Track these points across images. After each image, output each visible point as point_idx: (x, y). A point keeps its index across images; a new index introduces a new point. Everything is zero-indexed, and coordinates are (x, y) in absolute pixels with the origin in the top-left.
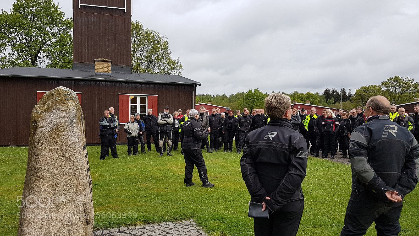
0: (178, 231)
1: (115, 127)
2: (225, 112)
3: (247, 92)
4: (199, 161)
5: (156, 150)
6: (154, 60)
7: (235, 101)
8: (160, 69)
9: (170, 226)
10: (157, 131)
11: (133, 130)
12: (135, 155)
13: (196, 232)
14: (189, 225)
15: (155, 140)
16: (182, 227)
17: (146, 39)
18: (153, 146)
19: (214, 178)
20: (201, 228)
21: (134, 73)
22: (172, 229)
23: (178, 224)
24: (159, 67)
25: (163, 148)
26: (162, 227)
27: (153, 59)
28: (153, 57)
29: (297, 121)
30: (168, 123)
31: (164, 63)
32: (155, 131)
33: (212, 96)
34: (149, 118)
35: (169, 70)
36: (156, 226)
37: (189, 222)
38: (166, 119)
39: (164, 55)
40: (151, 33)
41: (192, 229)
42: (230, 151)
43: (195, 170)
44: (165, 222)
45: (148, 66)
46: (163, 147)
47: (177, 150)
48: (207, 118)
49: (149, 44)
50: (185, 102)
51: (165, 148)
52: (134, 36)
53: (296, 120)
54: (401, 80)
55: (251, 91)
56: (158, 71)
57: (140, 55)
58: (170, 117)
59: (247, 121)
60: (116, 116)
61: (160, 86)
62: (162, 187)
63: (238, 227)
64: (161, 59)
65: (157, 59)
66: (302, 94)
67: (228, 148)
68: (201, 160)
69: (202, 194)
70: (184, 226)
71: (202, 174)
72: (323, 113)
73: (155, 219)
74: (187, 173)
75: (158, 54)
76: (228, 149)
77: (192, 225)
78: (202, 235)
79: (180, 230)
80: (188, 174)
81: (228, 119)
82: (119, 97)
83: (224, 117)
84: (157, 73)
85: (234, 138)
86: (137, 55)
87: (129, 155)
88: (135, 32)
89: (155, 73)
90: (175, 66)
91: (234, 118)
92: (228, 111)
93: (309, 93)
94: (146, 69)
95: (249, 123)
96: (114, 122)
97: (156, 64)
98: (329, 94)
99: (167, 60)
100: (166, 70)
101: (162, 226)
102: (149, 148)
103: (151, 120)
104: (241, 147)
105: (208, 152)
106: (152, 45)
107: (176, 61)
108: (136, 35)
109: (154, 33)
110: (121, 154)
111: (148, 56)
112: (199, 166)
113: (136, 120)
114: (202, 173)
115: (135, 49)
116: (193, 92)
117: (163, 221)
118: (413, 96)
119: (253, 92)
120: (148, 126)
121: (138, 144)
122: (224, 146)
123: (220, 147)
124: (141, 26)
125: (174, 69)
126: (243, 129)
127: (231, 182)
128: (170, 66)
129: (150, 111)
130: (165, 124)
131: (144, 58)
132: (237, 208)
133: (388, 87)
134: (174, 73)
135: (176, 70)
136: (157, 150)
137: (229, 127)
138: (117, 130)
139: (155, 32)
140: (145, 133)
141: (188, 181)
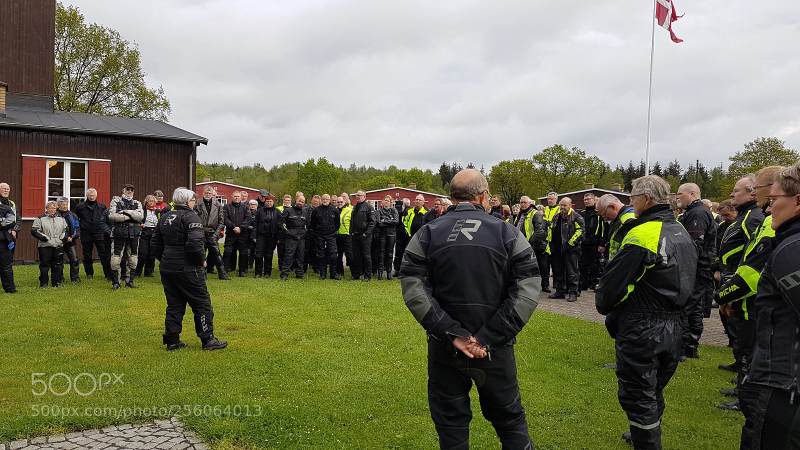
0: (143, 442)
1: (11, 226)
2: (258, 200)
3: (304, 164)
4: (198, 297)
5: (104, 275)
6: (107, 88)
7: (282, 178)
8: (120, 106)
9: (126, 433)
10: (107, 236)
11: (52, 234)
12: (57, 286)
13: (182, 442)
14: (168, 429)
15: (101, 255)
16: (151, 435)
17: (91, 44)
18: (98, 267)
19: (228, 332)
20: (193, 434)
21: (59, 112)
22: (131, 440)
23: (144, 429)
24: (118, 103)
25: (119, 273)
26: (108, 436)
27: (105, 86)
28: (105, 82)
29: (392, 218)
30: (132, 220)
31: (129, 95)
32: (103, 235)
33: (235, 168)
34: (90, 207)
35: (141, 109)
36: (95, 434)
37: (169, 422)
38: (129, 212)
39: (129, 80)
40: (103, 32)
41: (174, 436)
42: (266, 275)
43: (189, 315)
44: (115, 426)
45: (92, 100)
46: (120, 270)
47: (153, 276)
48: (219, 211)
49: (96, 55)
50: (172, 177)
51: (123, 272)
52: (64, 37)
53: (391, 216)
54: (565, 151)
55: (313, 160)
56: (115, 110)
57: (77, 77)
58: (135, 207)
59: (302, 217)
60: (12, 202)
61: (116, 142)
62: (113, 354)
63: (271, 426)
64: (122, 86)
65: (114, 87)
66: (403, 171)
67: (263, 269)
68: (204, 294)
69: (200, 363)
70: (157, 431)
71: (204, 323)
72: (436, 204)
73: (93, 421)
74: (169, 322)
75: (117, 76)
76: (263, 272)
77: (174, 428)
78: (194, 448)
79: (147, 440)
80: (171, 324)
81: (263, 213)
82: (22, 161)
83: (255, 207)
84: (112, 114)
85: (276, 251)
86: (69, 75)
87: (41, 286)
88: (66, 28)
89: (110, 115)
90: (155, 103)
91: (276, 211)
92: (264, 197)
93: (414, 169)
94: (90, 106)
95: (306, 222)
96: (9, 215)
97: (111, 95)
98: (448, 172)
99: (136, 89)
100: (134, 109)
101: (107, 434)
102: (90, 271)
103: (92, 211)
104: (289, 267)
105: (220, 278)
106: (103, 56)
107: (157, 93)
108: (69, 35)
109: (109, 33)
110: (23, 284)
111: (95, 80)
112: (198, 306)
113: (61, 213)
114: (204, 321)
115: (65, 64)
116: (191, 157)
117: (111, 424)
118: (583, 179)
119: (316, 163)
120: (85, 226)
121: (62, 264)
122: (254, 266)
123: (247, 269)
124: (81, 18)
125: (151, 109)
126: (294, 232)
127: (264, 337)
128: (143, 103)
129: (91, 193)
130: (126, 221)
131: (85, 83)
132: (273, 387)
133: (544, 164)
134: (150, 117)
135: (157, 110)
136: (106, 277)
137: (265, 227)
138: (14, 233)
139: (110, 31)
140: (79, 241)
141: (171, 339)
